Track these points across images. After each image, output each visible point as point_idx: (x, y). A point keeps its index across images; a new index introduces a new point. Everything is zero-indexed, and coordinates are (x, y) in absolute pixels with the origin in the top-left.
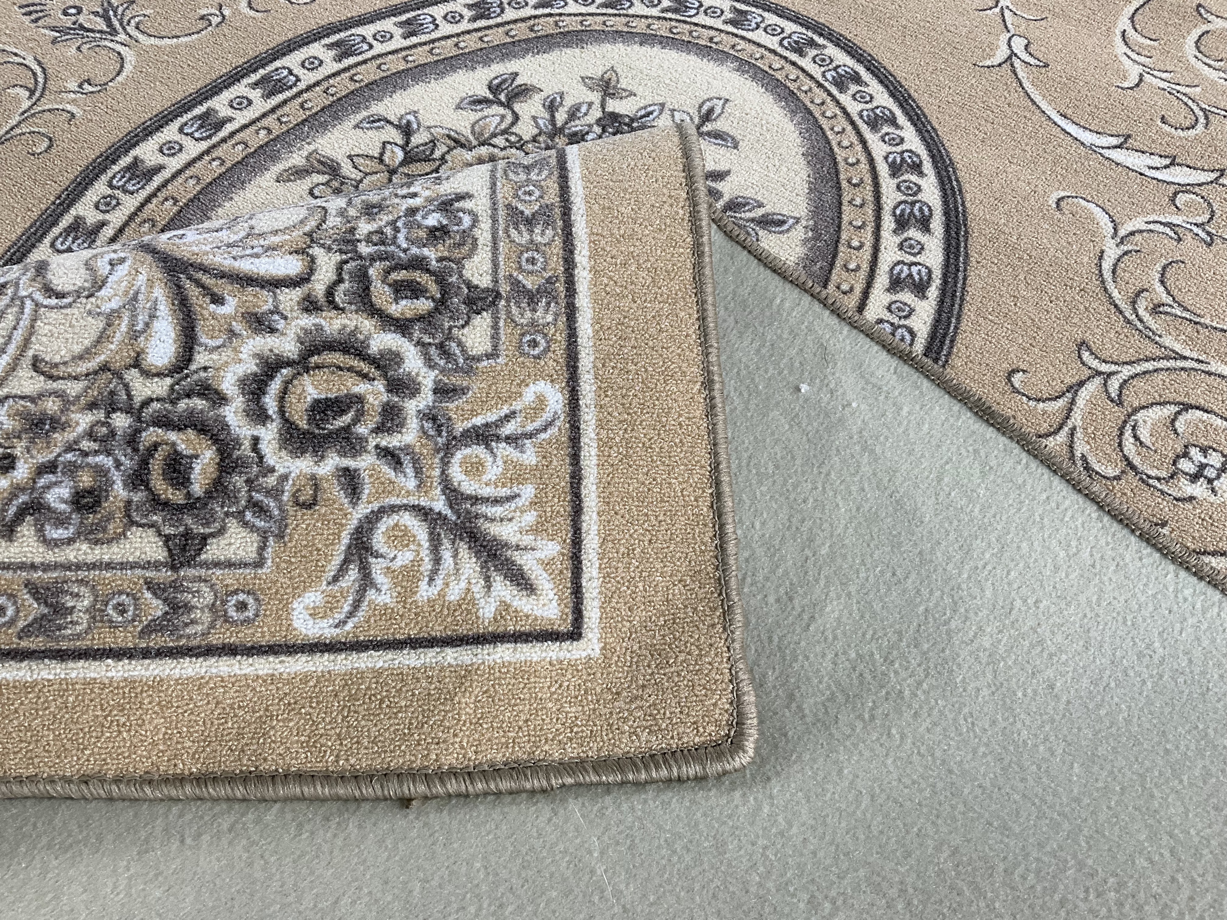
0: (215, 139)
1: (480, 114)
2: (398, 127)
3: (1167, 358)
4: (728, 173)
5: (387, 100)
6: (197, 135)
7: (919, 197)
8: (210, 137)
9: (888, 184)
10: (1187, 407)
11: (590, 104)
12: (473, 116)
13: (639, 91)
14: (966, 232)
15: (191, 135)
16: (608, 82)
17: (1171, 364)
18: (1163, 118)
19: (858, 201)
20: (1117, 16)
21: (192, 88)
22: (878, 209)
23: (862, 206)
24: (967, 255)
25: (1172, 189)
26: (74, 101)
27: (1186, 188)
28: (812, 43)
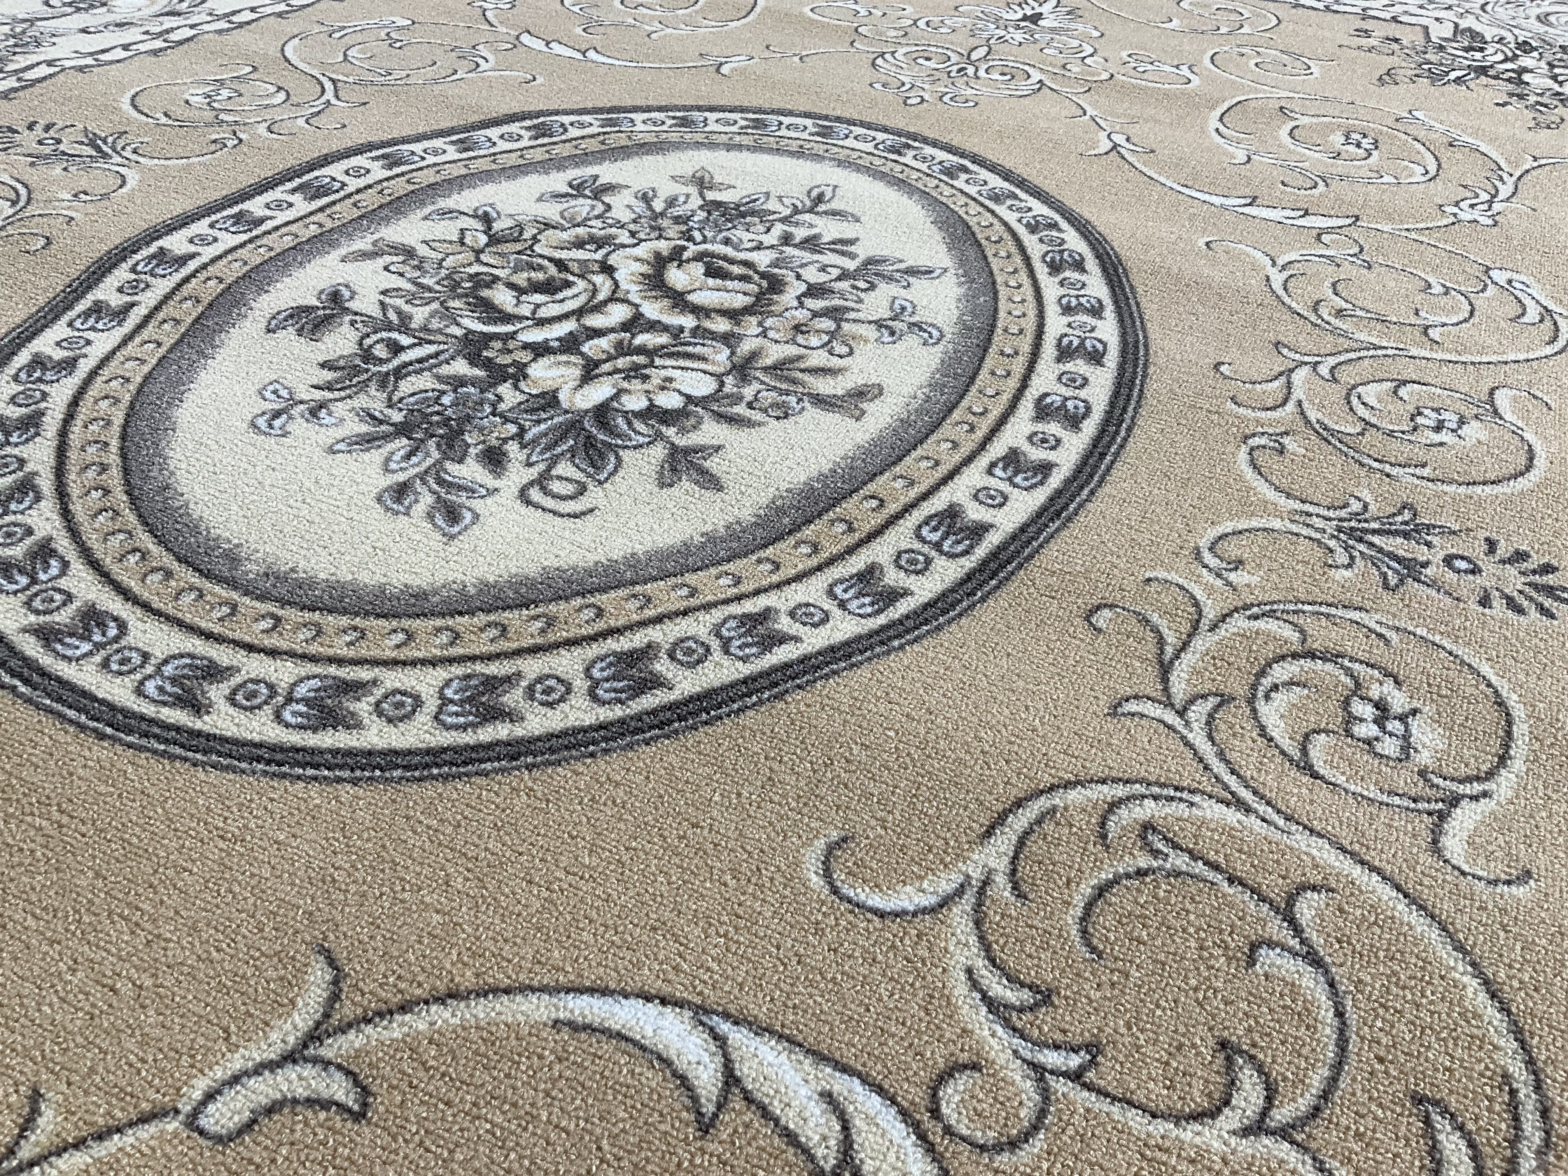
0: (255, 233)
1: (566, 205)
2: (475, 216)
3: (1368, 349)
4: (857, 239)
5: (455, 196)
6: (232, 229)
7: (1065, 246)
8: (250, 230)
9: (1030, 241)
10: (1405, 383)
11: (688, 196)
12: (559, 207)
13: (738, 184)
14: (1124, 269)
15: (226, 229)
16: (702, 179)
17: (1371, 353)
18: (1283, 183)
19: (1003, 254)
20: (1206, 120)
21: (217, 195)
22: (1027, 260)
23: (1008, 257)
24: (1132, 287)
25: (1314, 232)
26: (69, 208)
27: (1329, 230)
28: (909, 146)
